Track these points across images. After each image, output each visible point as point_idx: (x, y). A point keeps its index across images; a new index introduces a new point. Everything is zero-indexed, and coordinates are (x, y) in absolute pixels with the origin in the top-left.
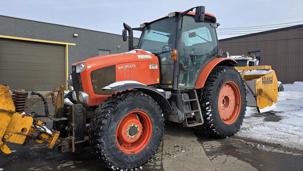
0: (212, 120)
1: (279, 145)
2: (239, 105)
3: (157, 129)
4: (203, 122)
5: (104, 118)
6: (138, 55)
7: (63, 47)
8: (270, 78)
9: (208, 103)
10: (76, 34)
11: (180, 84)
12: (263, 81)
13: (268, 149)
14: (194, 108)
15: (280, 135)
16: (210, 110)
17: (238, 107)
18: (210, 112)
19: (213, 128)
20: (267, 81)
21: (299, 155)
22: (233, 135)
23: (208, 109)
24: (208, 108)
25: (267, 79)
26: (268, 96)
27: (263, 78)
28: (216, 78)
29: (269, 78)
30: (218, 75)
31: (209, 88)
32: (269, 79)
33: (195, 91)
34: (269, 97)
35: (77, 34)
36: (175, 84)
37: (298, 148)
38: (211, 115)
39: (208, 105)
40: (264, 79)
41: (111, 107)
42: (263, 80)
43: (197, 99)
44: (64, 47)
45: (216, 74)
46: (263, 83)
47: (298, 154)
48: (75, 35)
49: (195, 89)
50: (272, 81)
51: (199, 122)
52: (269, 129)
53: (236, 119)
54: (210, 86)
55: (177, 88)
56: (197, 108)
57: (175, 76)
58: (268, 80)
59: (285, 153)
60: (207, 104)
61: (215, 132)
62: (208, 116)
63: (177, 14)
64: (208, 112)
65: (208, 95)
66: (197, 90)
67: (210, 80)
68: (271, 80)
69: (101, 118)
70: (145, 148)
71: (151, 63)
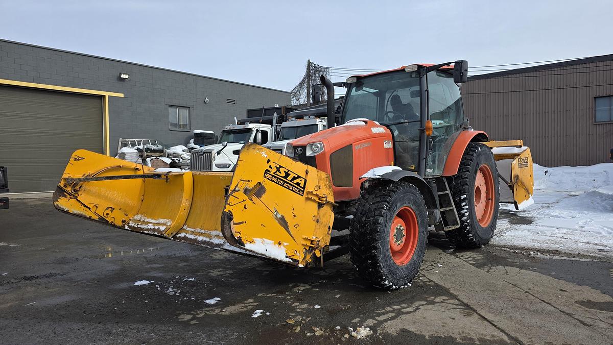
0: (468, 221)
1: (557, 251)
2: (492, 200)
3: (423, 232)
4: (460, 224)
5: (379, 216)
6: (372, 128)
7: (97, 101)
9: (465, 196)
10: (124, 74)
11: (428, 170)
12: (519, 163)
13: (548, 257)
14: (443, 205)
15: (549, 240)
16: (467, 207)
17: (490, 203)
18: (467, 209)
19: (469, 232)
21: (589, 260)
22: (488, 243)
23: (465, 205)
24: (464, 203)
25: (523, 160)
26: (524, 185)
27: (518, 159)
28: (471, 160)
30: (473, 155)
31: (465, 175)
33: (444, 179)
34: (526, 187)
35: (126, 74)
36: (422, 170)
37: (582, 253)
38: (467, 214)
39: (465, 199)
41: (385, 201)
43: (448, 192)
44: (100, 101)
45: (470, 155)
46: (519, 166)
47: (587, 260)
48: (123, 76)
49: (444, 177)
51: (454, 225)
52: (528, 233)
53: (490, 219)
54: (465, 171)
55: (425, 176)
56: (449, 205)
57: (422, 158)
59: (570, 259)
60: (462, 198)
61: (470, 238)
62: (464, 215)
63: (420, 67)
64: (464, 209)
65: (463, 186)
66: (447, 178)
67: (464, 164)
69: (375, 216)
70: (412, 259)
71: (386, 140)
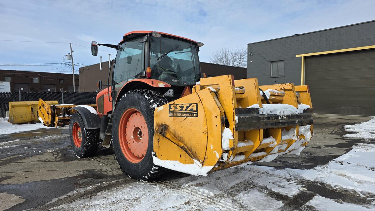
8: (191, 105)
12: (170, 110)
20: (181, 110)
25: (182, 107)
26: (182, 142)
27: (170, 105)
29: (185, 106)
32: (188, 107)
34: (185, 144)
40: (172, 107)
42: (170, 108)
46: (171, 114)
50: (197, 111)
58: (184, 109)
68: (195, 109)
